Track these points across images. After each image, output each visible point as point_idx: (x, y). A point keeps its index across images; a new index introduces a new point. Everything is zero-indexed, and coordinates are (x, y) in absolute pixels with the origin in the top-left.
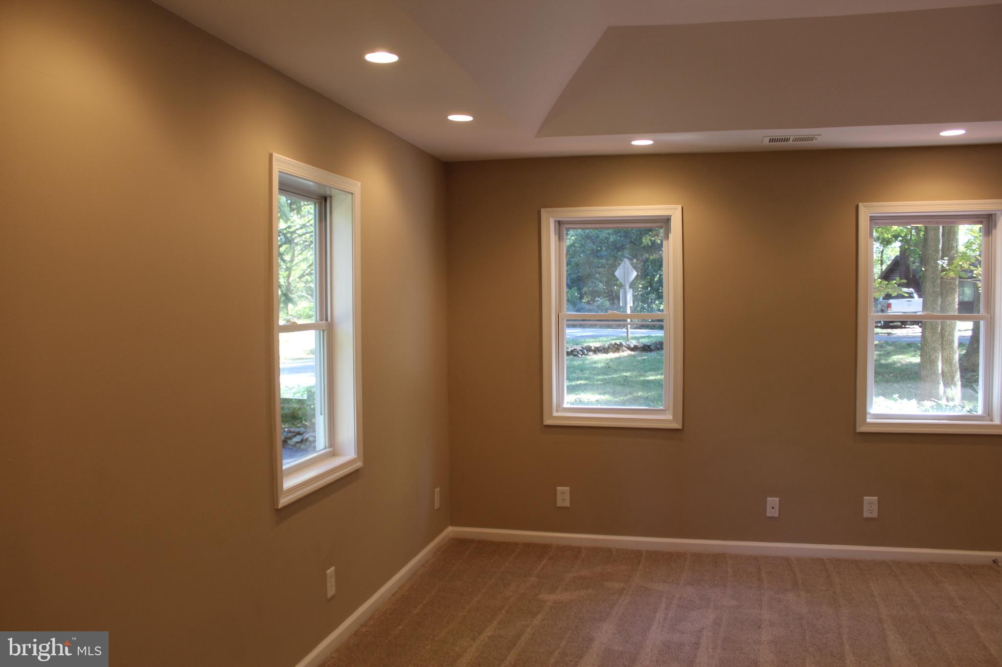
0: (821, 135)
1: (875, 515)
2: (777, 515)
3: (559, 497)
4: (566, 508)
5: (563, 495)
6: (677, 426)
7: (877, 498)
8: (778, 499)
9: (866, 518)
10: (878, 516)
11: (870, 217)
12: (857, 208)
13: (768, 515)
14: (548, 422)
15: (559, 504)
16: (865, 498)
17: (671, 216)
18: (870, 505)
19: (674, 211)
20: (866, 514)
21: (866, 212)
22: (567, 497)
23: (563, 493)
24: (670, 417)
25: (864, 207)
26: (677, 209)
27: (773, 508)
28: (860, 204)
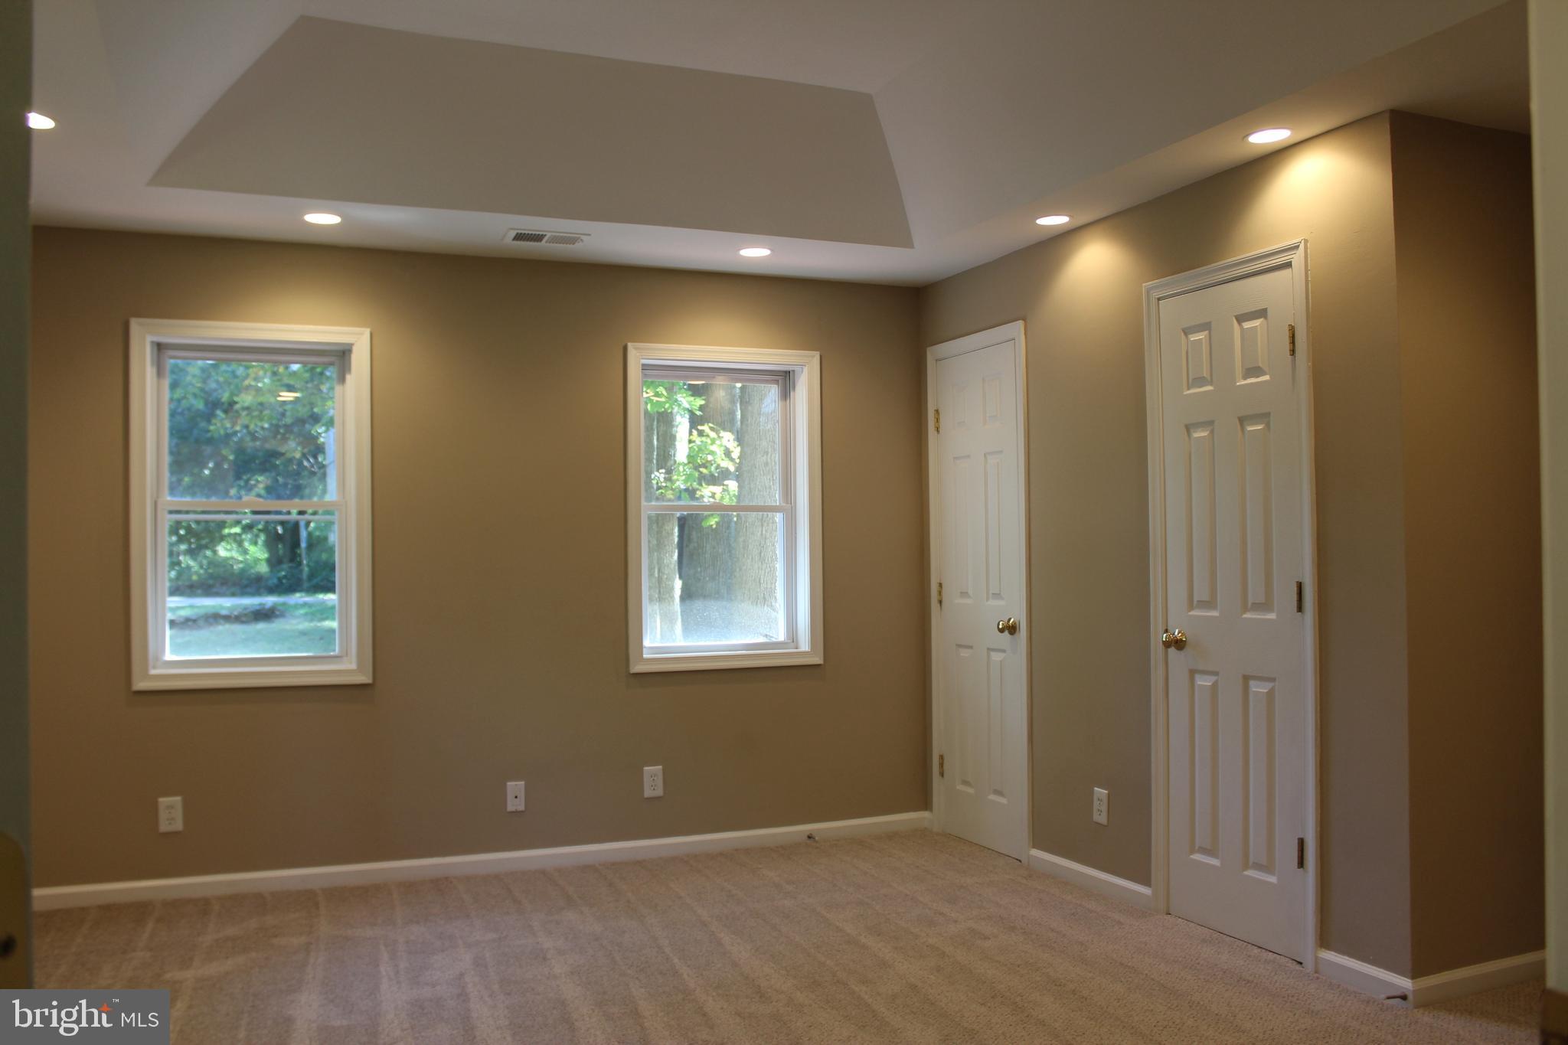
0: (589, 235)
1: (659, 792)
2: (522, 808)
3: (163, 815)
4: (176, 833)
5: (171, 812)
6: (365, 678)
7: (661, 767)
8: (523, 783)
9: (647, 798)
10: (665, 793)
11: (643, 365)
12: (625, 349)
13: (510, 808)
14: (140, 685)
15: (164, 827)
16: (646, 768)
17: (352, 345)
18: (653, 779)
19: (359, 338)
20: (648, 793)
21: (639, 355)
22: (178, 814)
23: (170, 807)
24: (353, 666)
25: (636, 349)
26: (362, 334)
27: (516, 797)
28: (629, 344)
